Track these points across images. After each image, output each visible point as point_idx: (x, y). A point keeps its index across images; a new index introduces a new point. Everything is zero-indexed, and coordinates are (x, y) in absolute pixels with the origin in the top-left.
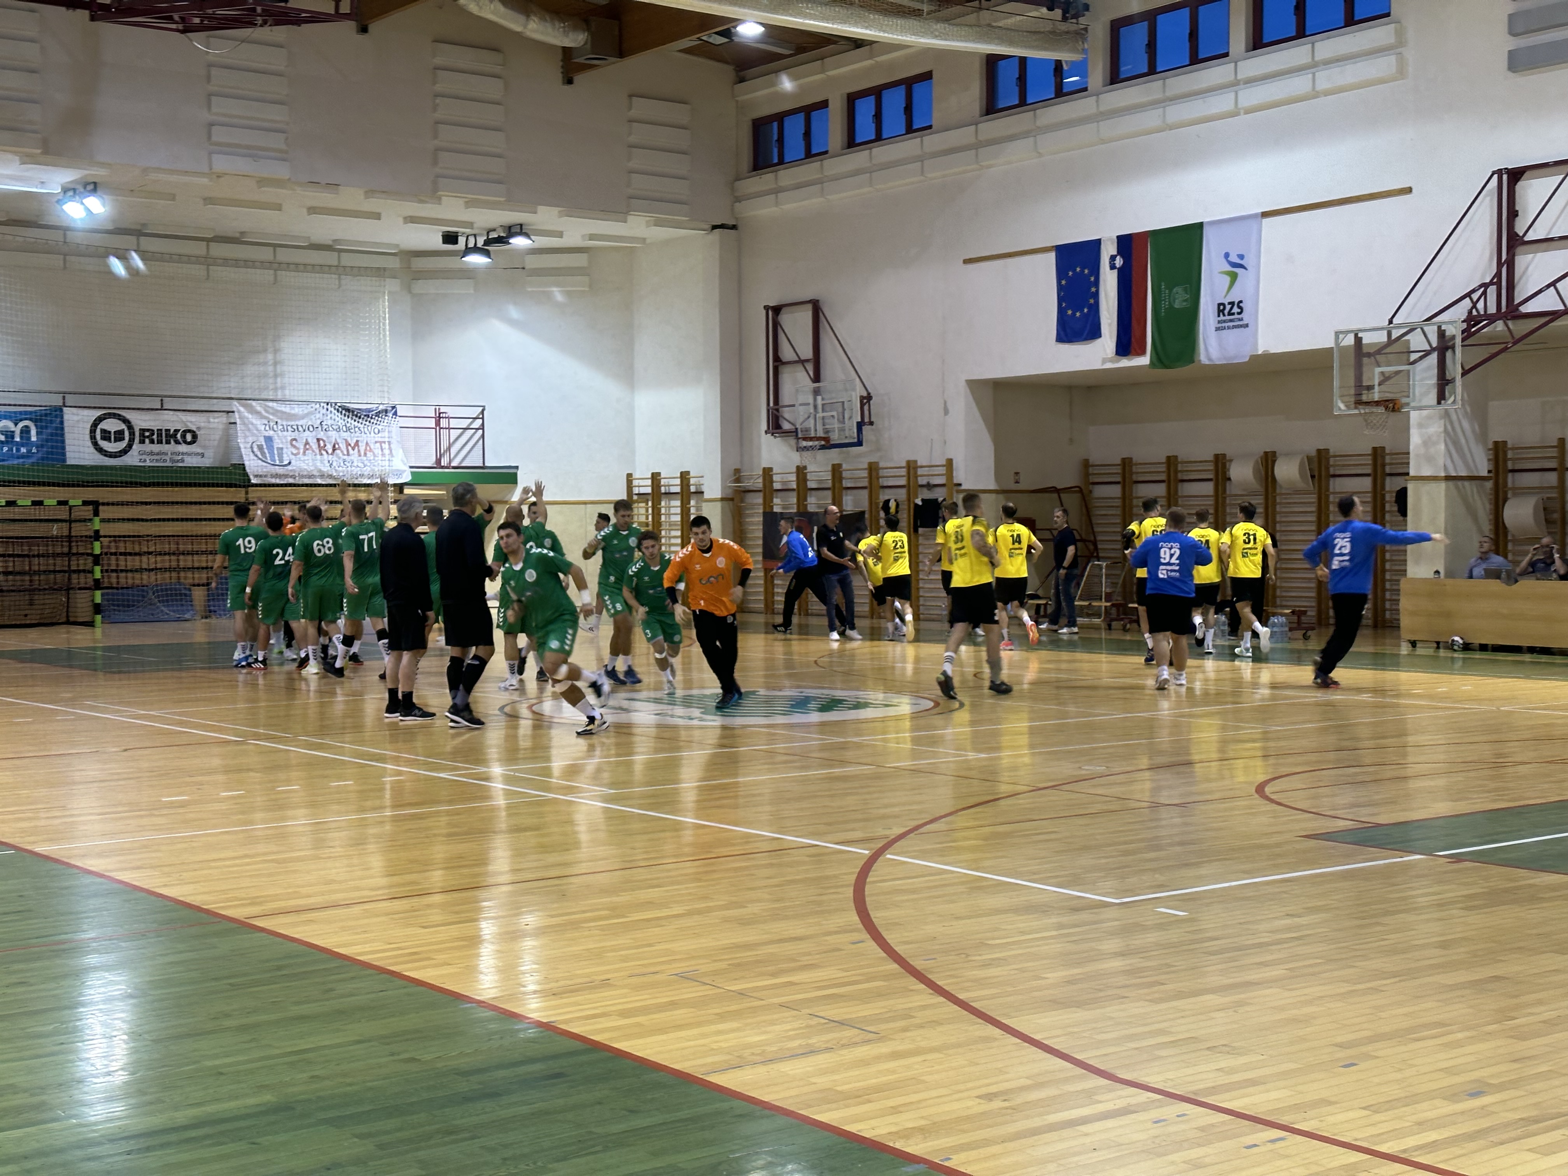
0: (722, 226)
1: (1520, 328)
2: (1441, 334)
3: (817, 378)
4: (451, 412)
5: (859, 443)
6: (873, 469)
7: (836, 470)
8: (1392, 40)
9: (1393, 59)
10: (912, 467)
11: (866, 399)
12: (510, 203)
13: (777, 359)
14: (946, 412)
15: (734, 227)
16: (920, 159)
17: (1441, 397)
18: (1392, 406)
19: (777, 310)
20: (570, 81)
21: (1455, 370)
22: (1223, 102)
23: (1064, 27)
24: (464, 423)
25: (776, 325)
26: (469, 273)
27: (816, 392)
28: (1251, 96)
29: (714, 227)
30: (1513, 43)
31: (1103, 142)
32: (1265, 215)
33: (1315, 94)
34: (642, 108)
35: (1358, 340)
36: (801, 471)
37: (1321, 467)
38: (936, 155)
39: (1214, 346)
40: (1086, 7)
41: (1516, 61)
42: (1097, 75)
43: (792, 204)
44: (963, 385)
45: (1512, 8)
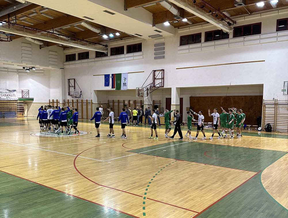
0: (62, 68)
1: (155, 88)
2: (147, 88)
3: (75, 89)
4: (24, 91)
5: (80, 97)
6: (82, 100)
7: (77, 100)
8: (142, 54)
9: (142, 56)
10: (87, 100)
11: (81, 92)
12: (32, 64)
13: (69, 86)
14: (91, 94)
15: (63, 69)
16: (88, 62)
17: (147, 96)
18: (142, 96)
19: (69, 80)
20: (41, 49)
21: (149, 93)
22: (124, 59)
23: (105, 48)
24: (26, 92)
25: (69, 81)
26: (27, 72)
27: (75, 90)
28: (127, 59)
29: (61, 68)
30: (155, 56)
31: (110, 62)
32: (128, 73)
33: (134, 60)
34: (51, 53)
35: (139, 89)
36: (73, 100)
37: (135, 102)
38: (89, 62)
39: (123, 88)
40: (108, 46)
41: (155, 58)
42: (109, 54)
43: (71, 66)
44: (93, 91)
45: (155, 52)
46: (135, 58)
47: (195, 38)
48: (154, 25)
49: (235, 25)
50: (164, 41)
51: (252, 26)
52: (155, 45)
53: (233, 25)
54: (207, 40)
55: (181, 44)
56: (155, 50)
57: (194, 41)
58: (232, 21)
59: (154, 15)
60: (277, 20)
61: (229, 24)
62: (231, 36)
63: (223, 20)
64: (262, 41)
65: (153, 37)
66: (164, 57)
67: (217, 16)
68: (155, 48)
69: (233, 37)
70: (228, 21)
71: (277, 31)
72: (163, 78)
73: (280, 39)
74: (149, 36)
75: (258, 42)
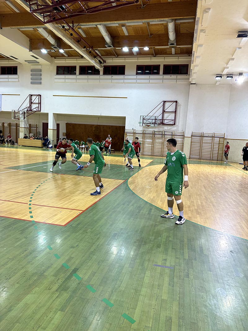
1: (32, 112)
2: (24, 112)
8: (18, 77)
9: (18, 80)
17: (24, 119)
18: (19, 119)
21: (25, 116)
28: (1, 80)
30: (31, 81)
32: (3, 95)
33: (8, 82)
35: (15, 111)
37: (10, 125)
41: (32, 83)
45: (31, 77)
46: (10, 80)
47: (70, 69)
48: (31, 50)
49: (105, 64)
50: (41, 67)
51: (118, 67)
52: (32, 71)
53: (103, 63)
54: (81, 73)
55: (58, 73)
56: (31, 75)
57: (70, 72)
58: (103, 60)
59: (31, 41)
60: (137, 65)
61: (101, 63)
62: (101, 73)
63: (95, 57)
64: (126, 81)
65: (29, 62)
66: (41, 83)
67: (90, 52)
68: (31, 73)
69: (103, 74)
70: (99, 59)
71: (136, 74)
72: (40, 103)
73: (138, 81)
74: (25, 61)
75: (122, 81)
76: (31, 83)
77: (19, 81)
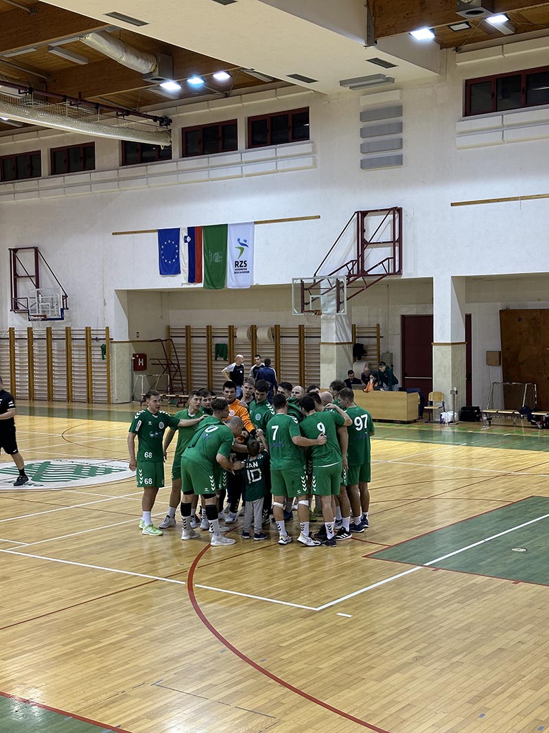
1: (369, 280)
2: (337, 281)
3: (37, 286)
5: (62, 319)
6: (68, 330)
7: (49, 330)
8: (311, 150)
9: (311, 159)
10: (88, 330)
11: (65, 297)
13: (16, 274)
14: (105, 304)
16: (90, 183)
17: (338, 310)
18: (317, 313)
19: (15, 251)
21: (343, 299)
22: (236, 171)
23: (161, 130)
25: (15, 257)
27: (38, 293)
28: (248, 169)
30: (363, 157)
31: (180, 184)
32: (256, 223)
33: (277, 172)
35: (302, 283)
36: (30, 330)
38: (96, 182)
39: (233, 280)
40: (171, 121)
41: (364, 165)
42: (176, 152)
43: (22, 200)
44: (114, 292)
45: (361, 141)
46: (282, 165)
47: (523, 84)
50: (401, 98)
52: (365, 116)
55: (470, 110)
56: (363, 133)
57: (523, 98)
65: (356, 83)
66: (399, 161)
68: (362, 125)
72: (397, 242)
74: (342, 83)
76: (362, 167)
77: (315, 165)
